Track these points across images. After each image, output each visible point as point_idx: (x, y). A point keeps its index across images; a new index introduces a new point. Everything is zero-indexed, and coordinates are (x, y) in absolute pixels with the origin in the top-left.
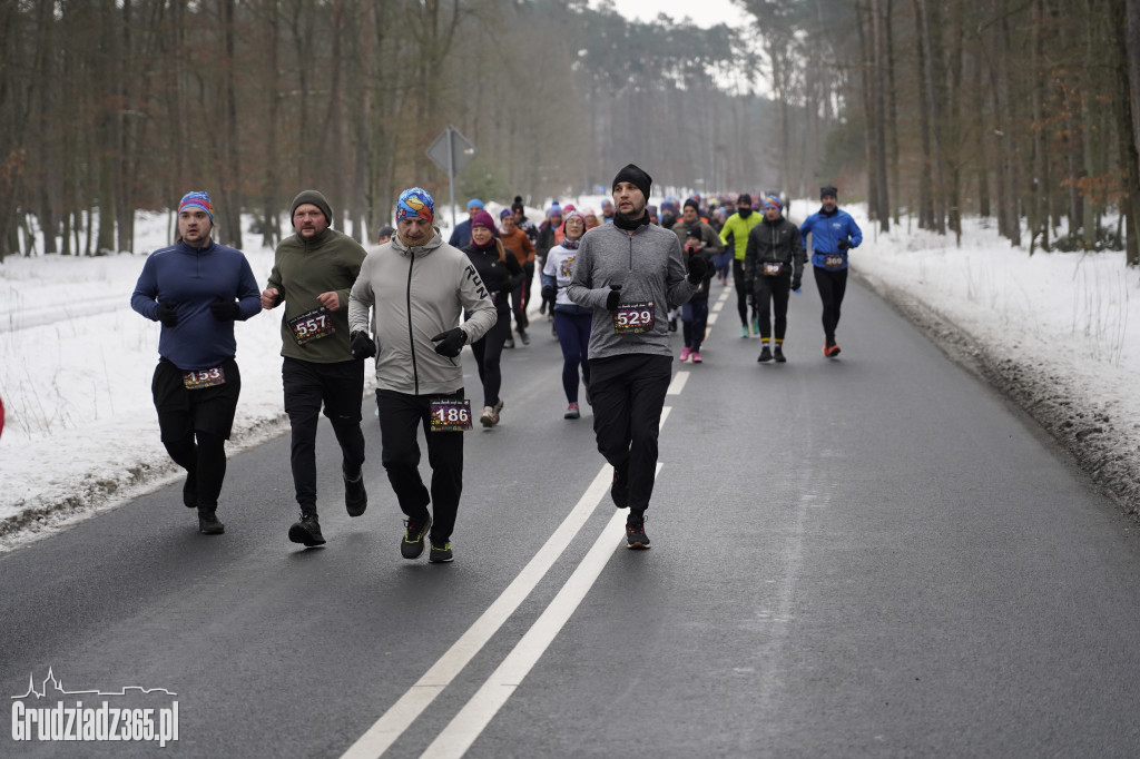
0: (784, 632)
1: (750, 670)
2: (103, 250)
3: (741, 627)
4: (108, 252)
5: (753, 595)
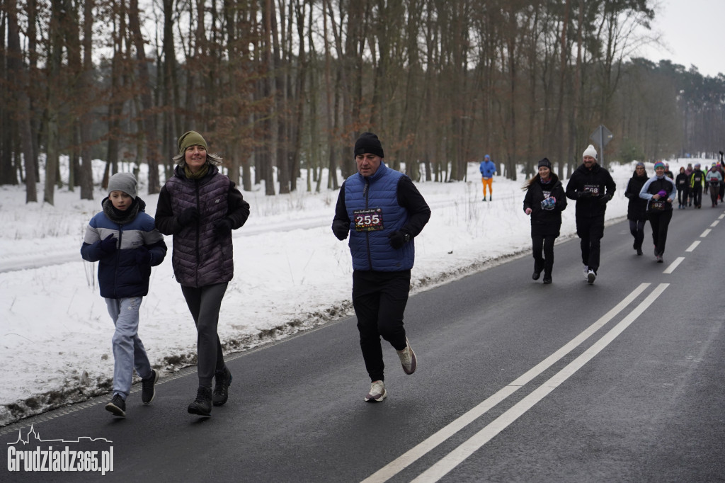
0: (696, 367)
1: (672, 385)
3: (676, 364)
5: (688, 348)
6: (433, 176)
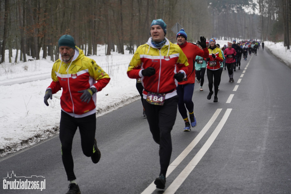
0: (264, 152)
1: (256, 162)
2: (89, 55)
3: (253, 151)
4: (90, 55)
5: (256, 142)
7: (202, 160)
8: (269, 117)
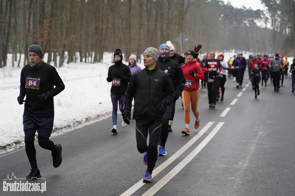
0: (245, 168)
1: (233, 178)
3: (234, 166)
4: (96, 62)
5: (239, 158)
6: (84, 59)
7: (178, 174)
8: (260, 133)
